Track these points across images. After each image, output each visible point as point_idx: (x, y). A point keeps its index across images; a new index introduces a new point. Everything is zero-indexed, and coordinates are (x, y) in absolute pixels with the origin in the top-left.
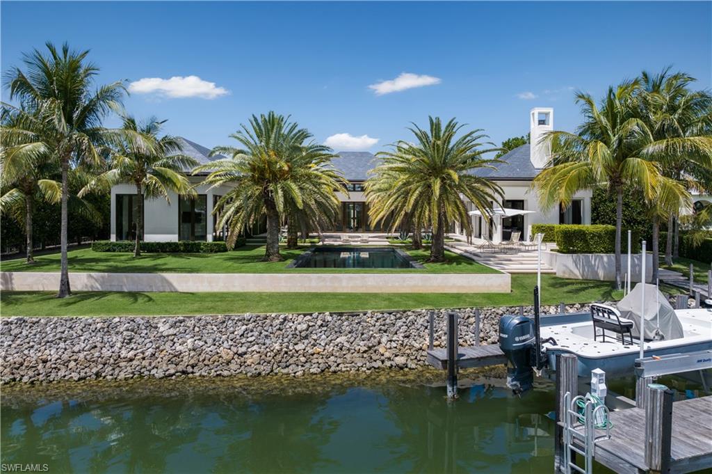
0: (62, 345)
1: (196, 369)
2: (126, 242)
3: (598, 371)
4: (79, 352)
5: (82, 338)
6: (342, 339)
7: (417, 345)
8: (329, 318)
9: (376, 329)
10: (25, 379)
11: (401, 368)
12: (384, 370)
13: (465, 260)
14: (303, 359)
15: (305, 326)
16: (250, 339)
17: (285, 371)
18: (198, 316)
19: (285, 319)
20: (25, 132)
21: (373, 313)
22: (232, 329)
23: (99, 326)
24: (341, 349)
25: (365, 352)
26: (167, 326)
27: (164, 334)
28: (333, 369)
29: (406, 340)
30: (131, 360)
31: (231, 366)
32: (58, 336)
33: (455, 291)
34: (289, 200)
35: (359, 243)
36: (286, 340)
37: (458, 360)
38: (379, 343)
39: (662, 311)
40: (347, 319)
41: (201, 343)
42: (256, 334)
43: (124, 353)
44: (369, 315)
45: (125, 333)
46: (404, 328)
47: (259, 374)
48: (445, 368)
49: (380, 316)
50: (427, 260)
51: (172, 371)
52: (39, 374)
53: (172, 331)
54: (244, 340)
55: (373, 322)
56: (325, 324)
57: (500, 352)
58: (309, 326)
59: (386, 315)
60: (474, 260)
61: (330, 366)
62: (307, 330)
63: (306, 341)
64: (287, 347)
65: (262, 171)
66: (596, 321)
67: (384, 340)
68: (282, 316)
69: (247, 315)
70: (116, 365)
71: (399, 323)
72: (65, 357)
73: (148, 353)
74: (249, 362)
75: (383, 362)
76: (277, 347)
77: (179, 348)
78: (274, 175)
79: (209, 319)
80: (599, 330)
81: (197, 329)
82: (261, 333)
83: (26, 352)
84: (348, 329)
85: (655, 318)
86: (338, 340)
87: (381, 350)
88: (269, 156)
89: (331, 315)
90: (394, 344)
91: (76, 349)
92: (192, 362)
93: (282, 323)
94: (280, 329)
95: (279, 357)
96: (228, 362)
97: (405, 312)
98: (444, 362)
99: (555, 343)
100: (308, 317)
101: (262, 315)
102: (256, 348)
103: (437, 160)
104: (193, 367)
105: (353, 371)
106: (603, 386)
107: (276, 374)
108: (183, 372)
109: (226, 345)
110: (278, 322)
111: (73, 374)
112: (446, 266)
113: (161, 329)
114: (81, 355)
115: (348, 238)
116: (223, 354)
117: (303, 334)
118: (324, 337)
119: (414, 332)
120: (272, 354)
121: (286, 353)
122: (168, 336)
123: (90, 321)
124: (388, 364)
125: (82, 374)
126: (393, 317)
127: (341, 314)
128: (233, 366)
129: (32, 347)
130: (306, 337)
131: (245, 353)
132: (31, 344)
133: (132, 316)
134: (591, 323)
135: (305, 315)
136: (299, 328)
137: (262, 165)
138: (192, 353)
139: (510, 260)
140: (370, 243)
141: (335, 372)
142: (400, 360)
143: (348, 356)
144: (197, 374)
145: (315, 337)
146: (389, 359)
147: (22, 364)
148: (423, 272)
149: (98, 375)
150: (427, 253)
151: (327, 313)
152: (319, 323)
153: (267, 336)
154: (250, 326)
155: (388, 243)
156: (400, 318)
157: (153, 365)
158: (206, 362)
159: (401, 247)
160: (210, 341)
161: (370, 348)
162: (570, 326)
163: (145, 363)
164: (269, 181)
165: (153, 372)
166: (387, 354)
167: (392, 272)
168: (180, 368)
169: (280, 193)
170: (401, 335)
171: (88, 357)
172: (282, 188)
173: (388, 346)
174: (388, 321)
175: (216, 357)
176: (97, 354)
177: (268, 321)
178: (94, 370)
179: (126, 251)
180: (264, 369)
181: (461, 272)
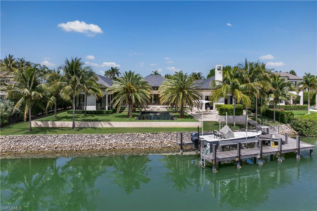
0: (81, 141)
1: (117, 147)
2: (79, 110)
3: (208, 143)
4: (85, 143)
5: (86, 140)
6: (154, 140)
7: (174, 142)
8: (150, 134)
9: (163, 137)
10: (74, 150)
11: (170, 147)
12: (165, 147)
13: (191, 117)
14: (144, 145)
15: (144, 136)
16: (130, 140)
17: (140, 148)
18: (115, 134)
19: (138, 135)
20: (65, 82)
21: (162, 133)
22: (124, 137)
23: (89, 136)
24: (154, 142)
25: (160, 143)
26: (107, 136)
27: (107, 138)
28: (152, 147)
29: (171, 140)
30: (100, 145)
31: (126, 146)
32: (79, 139)
33: (186, 127)
34: (136, 99)
35: (156, 110)
36: (139, 140)
37: (183, 144)
38: (164, 141)
39: (229, 132)
40: (155, 135)
41: (117, 141)
42: (131, 138)
43: (97, 143)
44: (161, 134)
45: (96, 138)
46: (171, 137)
47: (133, 148)
48: (180, 145)
49: (164, 134)
50: (178, 117)
51: (111, 148)
52: (77, 149)
53: (109, 138)
54: (128, 140)
55: (162, 135)
56: (149, 136)
57: (192, 142)
58: (145, 136)
59: (166, 134)
60: (193, 117)
61: (151, 147)
62: (144, 137)
63: (144, 140)
64: (140, 142)
65: (127, 90)
66: (215, 134)
67: (165, 140)
68: (138, 134)
69: (128, 134)
70: (96, 146)
71: (169, 136)
72: (82, 144)
73: (104, 143)
74: (130, 146)
75: (165, 146)
76: (137, 142)
77: (111, 142)
78: (131, 91)
79: (118, 135)
80: (216, 137)
81: (115, 137)
82: (132, 138)
83: (72, 143)
84: (155, 137)
85: (227, 134)
86: (153, 140)
87: (164, 142)
88: (130, 85)
89: (151, 133)
90: (168, 141)
91: (85, 142)
92: (115, 145)
93: (138, 136)
94: (137, 137)
95: (138, 144)
96: (125, 146)
97: (171, 133)
98: (180, 144)
99: (203, 139)
100: (145, 134)
101: (132, 133)
102: (131, 142)
103: (182, 87)
104: (116, 147)
105: (157, 148)
106: (209, 146)
107: (137, 148)
108: (114, 148)
109: (124, 141)
110: (137, 135)
111: (86, 149)
112: (184, 119)
113: (106, 137)
114: (86, 144)
115: (152, 108)
116: (123, 143)
117: (144, 138)
118: (149, 139)
119: (173, 138)
120: (136, 144)
121: (139, 143)
122: (108, 139)
123: (86, 135)
124: (166, 146)
125: (88, 149)
126: (168, 134)
127: (153, 133)
128: (126, 147)
129: (73, 142)
130: (144, 139)
131: (129, 143)
132: (73, 141)
133: (97, 134)
134: (214, 135)
135: (144, 134)
136: (142, 137)
137: (127, 88)
138: (115, 143)
139: (205, 117)
140: (160, 110)
141: (152, 148)
142: (169, 145)
143: (156, 144)
144: (117, 148)
145: (147, 139)
146: (166, 145)
147: (72, 146)
148: (176, 121)
149: (92, 149)
150: (179, 114)
151: (150, 133)
152: (148, 136)
153: (134, 139)
154: (129, 136)
155: (166, 110)
156: (169, 134)
157: (105, 146)
158: (119, 145)
159: (171, 112)
160: (119, 140)
161: (161, 142)
162: (209, 135)
163: (103, 146)
164: (129, 93)
165: (106, 148)
166: (166, 144)
167: (167, 121)
168: (113, 147)
169: (133, 97)
170: (170, 139)
171: (88, 144)
172: (134, 95)
173: (166, 142)
174: (166, 135)
175: (121, 144)
176: (90, 144)
177: (134, 135)
178: (91, 147)
179: (79, 114)
180: (134, 147)
181: (188, 121)
